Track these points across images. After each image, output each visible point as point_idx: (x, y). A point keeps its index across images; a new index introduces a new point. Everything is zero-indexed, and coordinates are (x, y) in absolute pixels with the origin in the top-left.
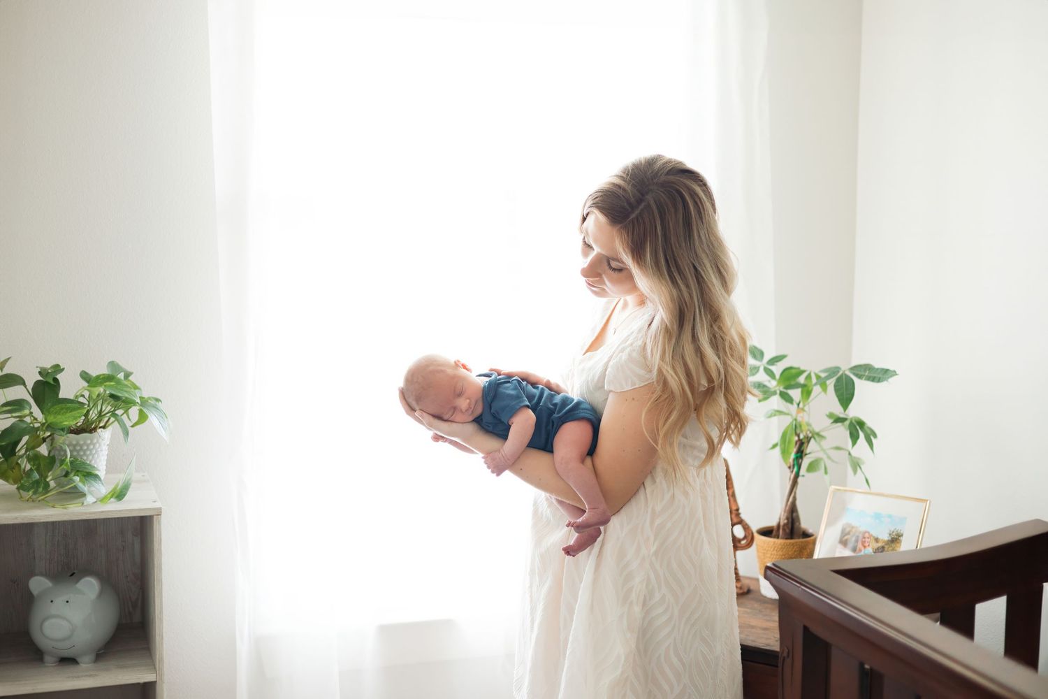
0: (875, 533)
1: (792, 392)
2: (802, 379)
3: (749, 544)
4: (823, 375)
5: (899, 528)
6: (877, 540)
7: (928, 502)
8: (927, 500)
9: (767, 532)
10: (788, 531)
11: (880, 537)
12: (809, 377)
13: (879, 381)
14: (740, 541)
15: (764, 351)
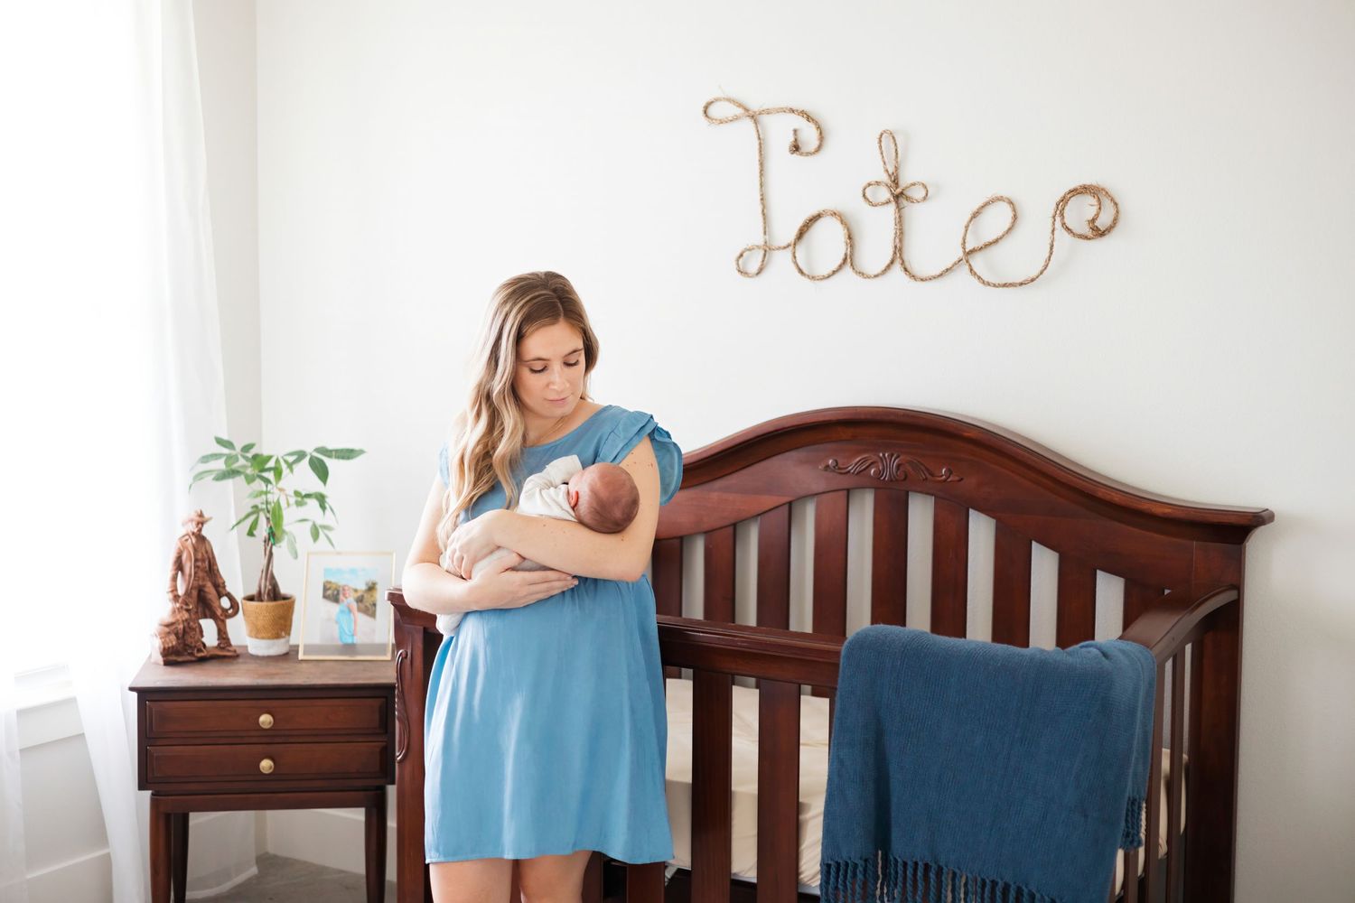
0: (353, 585)
1: (265, 475)
2: (271, 464)
3: (236, 612)
4: (291, 459)
5: (374, 578)
6: (356, 591)
7: (394, 555)
8: (391, 554)
9: (251, 599)
10: (272, 595)
11: (358, 588)
12: (277, 461)
13: (348, 458)
14: (227, 610)
15: (231, 440)
